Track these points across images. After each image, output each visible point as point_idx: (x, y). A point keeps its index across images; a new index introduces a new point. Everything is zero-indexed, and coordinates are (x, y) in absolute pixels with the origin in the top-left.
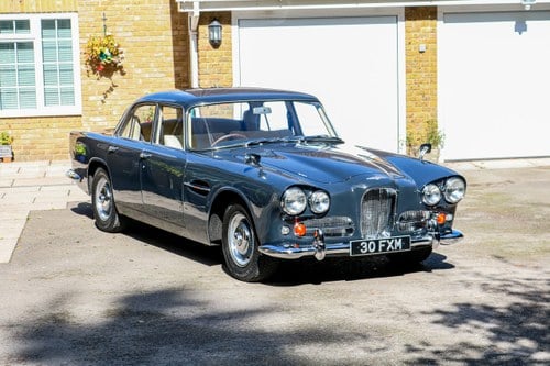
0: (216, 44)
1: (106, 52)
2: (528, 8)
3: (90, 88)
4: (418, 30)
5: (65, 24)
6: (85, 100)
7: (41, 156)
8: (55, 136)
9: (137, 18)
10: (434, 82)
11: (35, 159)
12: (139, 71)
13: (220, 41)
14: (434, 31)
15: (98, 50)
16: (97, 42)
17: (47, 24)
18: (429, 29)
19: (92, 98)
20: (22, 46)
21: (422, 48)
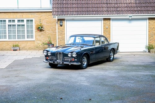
0: (61, 26)
1: (40, 27)
2: (130, 19)
3: (37, 35)
4: (106, 23)
5: (32, 21)
6: (36, 37)
7: (26, 49)
8: (29, 45)
9: (47, 20)
10: (110, 35)
11: (24, 50)
12: (48, 31)
13: (62, 25)
14: (110, 24)
15: (38, 27)
16: (38, 25)
17: (28, 21)
18: (109, 23)
19: (37, 37)
20: (22, 25)
21: (107, 27)
